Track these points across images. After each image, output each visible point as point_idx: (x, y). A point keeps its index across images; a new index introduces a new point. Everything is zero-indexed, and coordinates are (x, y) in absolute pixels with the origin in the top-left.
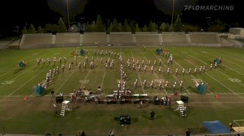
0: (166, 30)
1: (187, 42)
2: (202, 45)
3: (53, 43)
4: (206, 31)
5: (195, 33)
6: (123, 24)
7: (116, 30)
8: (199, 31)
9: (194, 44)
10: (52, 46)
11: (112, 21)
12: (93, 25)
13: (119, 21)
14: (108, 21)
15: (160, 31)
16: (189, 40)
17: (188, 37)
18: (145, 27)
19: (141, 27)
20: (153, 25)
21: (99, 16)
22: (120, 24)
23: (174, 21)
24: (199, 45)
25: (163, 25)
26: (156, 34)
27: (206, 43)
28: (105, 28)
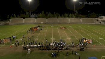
0: (72, 17)
1: (80, 22)
2: (87, 23)
3: (23, 22)
4: (89, 17)
5: (84, 18)
6: (53, 14)
7: (50, 17)
8: (86, 17)
9: (84, 23)
10: (23, 24)
11: (49, 13)
12: (41, 15)
14: (47, 13)
15: (69, 17)
16: (81, 21)
17: (81, 20)
18: (63, 15)
19: (61, 16)
20: (66, 15)
21: (43, 11)
22: (52, 14)
23: (75, 13)
24: (86, 23)
25: (70, 15)
26: (67, 19)
27: (89, 22)
28: (46, 16)
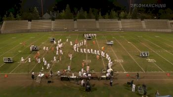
0: (125, 18)
1: (142, 28)
2: (155, 30)
3: (29, 28)
4: (159, 18)
5: (149, 20)
6: (88, 13)
7: (82, 17)
8: (153, 18)
9: (149, 30)
10: (28, 31)
11: (79, 10)
12: (63, 13)
13: (84, 10)
14: (76, 9)
15: (120, 18)
16: (144, 26)
17: (144, 23)
18: (107, 15)
19: (103, 15)
20: (114, 13)
21: (68, 5)
22: (86, 12)
24: (153, 30)
25: (122, 14)
26: (116, 21)
28: (73, 16)
